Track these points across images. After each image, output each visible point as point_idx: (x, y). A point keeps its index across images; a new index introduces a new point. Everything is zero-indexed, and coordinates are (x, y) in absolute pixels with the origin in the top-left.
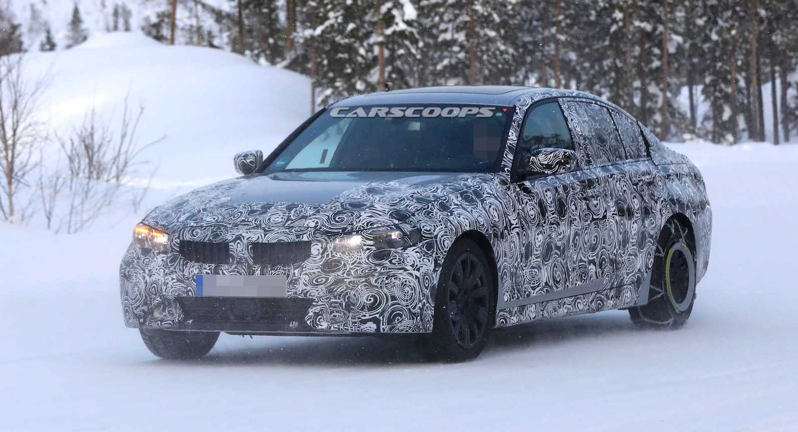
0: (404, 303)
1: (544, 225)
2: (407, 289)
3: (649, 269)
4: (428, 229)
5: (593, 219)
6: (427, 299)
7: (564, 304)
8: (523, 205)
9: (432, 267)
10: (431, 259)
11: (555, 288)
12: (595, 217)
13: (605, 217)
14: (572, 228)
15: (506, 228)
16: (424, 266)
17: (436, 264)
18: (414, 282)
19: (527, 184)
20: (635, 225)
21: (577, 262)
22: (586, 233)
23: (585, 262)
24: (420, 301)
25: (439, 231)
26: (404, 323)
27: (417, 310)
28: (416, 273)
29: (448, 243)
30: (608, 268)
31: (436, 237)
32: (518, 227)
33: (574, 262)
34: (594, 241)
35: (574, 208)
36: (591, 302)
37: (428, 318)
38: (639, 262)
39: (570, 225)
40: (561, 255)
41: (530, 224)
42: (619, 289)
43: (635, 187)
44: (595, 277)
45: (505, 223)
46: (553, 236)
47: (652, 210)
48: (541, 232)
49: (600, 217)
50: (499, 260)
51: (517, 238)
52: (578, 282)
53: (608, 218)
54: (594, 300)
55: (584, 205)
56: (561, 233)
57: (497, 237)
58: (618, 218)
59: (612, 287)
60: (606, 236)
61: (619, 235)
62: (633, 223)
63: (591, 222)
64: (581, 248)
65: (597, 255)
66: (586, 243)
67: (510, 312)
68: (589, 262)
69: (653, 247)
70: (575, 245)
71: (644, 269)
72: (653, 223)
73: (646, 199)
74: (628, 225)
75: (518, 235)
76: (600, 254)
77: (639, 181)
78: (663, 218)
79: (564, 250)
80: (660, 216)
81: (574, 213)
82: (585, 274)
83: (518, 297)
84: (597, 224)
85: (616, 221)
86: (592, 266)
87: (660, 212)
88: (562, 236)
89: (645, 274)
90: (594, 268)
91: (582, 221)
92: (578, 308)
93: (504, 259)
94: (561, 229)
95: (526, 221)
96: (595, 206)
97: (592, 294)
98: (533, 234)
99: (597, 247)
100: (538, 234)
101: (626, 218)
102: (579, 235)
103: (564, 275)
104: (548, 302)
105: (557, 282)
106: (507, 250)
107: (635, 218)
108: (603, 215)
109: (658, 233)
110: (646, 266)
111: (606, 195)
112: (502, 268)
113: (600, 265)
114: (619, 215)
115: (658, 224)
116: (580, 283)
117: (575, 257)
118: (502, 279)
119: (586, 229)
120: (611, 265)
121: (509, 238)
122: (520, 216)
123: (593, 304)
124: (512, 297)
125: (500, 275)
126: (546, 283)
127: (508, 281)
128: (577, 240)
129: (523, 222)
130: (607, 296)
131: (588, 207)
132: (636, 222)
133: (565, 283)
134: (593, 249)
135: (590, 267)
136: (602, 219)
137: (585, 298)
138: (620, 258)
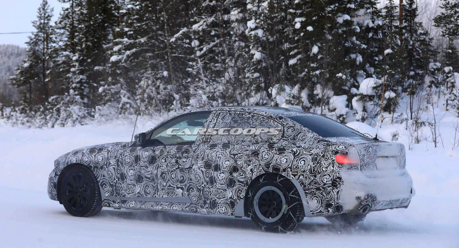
1: (135, 166)
3: (241, 198)
5: (179, 168)
7: (162, 204)
8: (123, 157)
9: (54, 175)
10: (54, 172)
11: (145, 196)
13: (190, 168)
14: (159, 170)
15: (106, 165)
17: (56, 174)
20: (222, 175)
21: (167, 187)
22: (172, 174)
23: (174, 187)
29: (62, 167)
30: (195, 193)
32: (115, 165)
33: (164, 186)
34: (181, 178)
35: (163, 161)
36: (186, 207)
38: (229, 194)
39: (157, 169)
40: (151, 182)
41: (124, 165)
42: (214, 205)
43: (233, 156)
44: (181, 195)
45: (105, 163)
46: (143, 172)
47: (242, 169)
48: (132, 169)
49: (186, 167)
50: (98, 178)
51: (113, 170)
52: (165, 196)
53: (193, 168)
54: (189, 207)
55: (174, 161)
56: (149, 171)
57: (97, 168)
58: (203, 169)
59: (205, 203)
60: (192, 177)
61: (206, 178)
62: (220, 173)
63: (176, 169)
64: (169, 180)
65: (185, 185)
66: (173, 178)
67: (114, 202)
68: (178, 188)
69: (244, 188)
70: (163, 178)
71: (235, 198)
72: (243, 175)
73: (239, 163)
74: (215, 174)
75: (114, 168)
76: (188, 185)
77: (240, 153)
78: (254, 174)
79: (153, 179)
80: (251, 172)
81: (163, 163)
82: (172, 193)
83: (116, 196)
84: (182, 170)
85: (202, 171)
86: (180, 190)
87: (251, 170)
88: (150, 173)
89: (238, 201)
90: (182, 191)
91: (168, 168)
92: (173, 208)
93: (102, 178)
94: (149, 169)
95: (122, 164)
96: (184, 162)
97: (186, 204)
98: (125, 169)
99: (185, 181)
100: (130, 170)
101: (213, 170)
102: (166, 174)
103: (154, 191)
104: (146, 202)
105: (147, 193)
106: (106, 174)
107: (221, 171)
108: (188, 166)
109: (249, 181)
110: (238, 197)
111: (197, 158)
112: (101, 181)
113: (188, 190)
114: (205, 168)
115: (248, 176)
116: (166, 196)
117: (165, 184)
118: (102, 186)
119: (172, 171)
120: (198, 192)
121: (107, 169)
122: (118, 161)
123: (187, 209)
124: (112, 195)
125: (100, 184)
126: (139, 193)
127: (108, 188)
128: (164, 176)
129: (120, 164)
130: (201, 207)
131: (177, 162)
132: (223, 173)
133: (154, 195)
134: (181, 182)
135: (177, 190)
136: (188, 168)
137: (180, 205)
138: (208, 189)
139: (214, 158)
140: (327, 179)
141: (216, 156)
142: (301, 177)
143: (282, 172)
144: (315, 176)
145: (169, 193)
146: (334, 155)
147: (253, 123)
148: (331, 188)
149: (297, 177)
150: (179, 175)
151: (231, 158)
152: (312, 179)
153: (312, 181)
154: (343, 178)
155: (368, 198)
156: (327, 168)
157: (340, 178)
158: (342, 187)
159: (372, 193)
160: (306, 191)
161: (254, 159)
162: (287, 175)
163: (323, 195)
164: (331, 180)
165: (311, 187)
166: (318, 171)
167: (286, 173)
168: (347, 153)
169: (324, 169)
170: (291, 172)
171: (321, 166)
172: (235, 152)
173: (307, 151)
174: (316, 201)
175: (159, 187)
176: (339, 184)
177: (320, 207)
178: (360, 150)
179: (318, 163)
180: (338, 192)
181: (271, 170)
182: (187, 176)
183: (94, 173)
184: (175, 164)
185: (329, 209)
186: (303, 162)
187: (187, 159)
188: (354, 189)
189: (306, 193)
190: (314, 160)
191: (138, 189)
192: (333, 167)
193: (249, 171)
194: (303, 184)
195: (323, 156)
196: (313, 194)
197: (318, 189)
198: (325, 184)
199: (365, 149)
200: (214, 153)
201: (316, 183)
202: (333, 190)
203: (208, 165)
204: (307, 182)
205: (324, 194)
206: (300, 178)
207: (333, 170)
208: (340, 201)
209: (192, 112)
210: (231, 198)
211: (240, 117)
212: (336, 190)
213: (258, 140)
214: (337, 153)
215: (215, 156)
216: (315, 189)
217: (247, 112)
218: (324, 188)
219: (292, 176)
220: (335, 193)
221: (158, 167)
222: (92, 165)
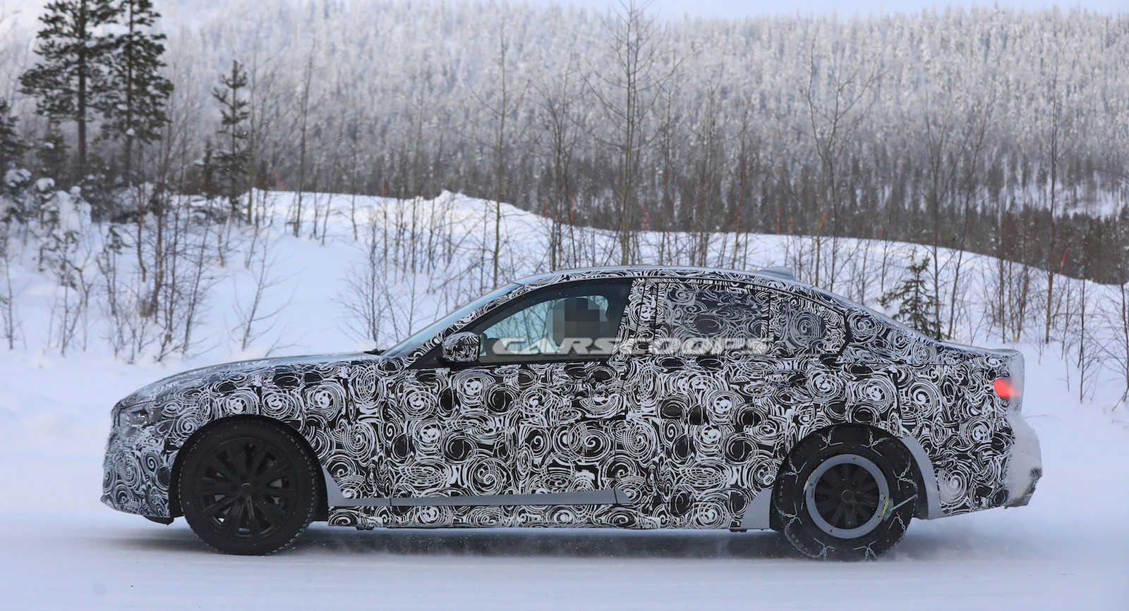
0: (127, 483)
1: (445, 419)
2: (129, 468)
3: (763, 486)
4: (174, 408)
5: (584, 419)
6: (154, 482)
7: (524, 511)
8: (400, 394)
9: (162, 448)
10: (160, 440)
11: (475, 492)
12: (588, 416)
13: (620, 417)
14: (522, 426)
15: (346, 416)
16: (148, 447)
17: (168, 446)
18: (135, 463)
19: (441, 372)
20: (713, 432)
21: (545, 466)
22: (565, 434)
23: (569, 467)
24: (143, 483)
25: (185, 413)
26: (129, 503)
27: (140, 492)
28: (137, 453)
29: (191, 425)
30: (633, 477)
31: (178, 418)
32: (377, 418)
33: (535, 466)
34: (591, 443)
35: (536, 402)
36: (600, 515)
37: (157, 502)
38: (731, 476)
39: (518, 422)
40: (495, 456)
41: (407, 415)
42: (682, 505)
43: (737, 387)
44: (589, 486)
45: (344, 412)
46: (470, 432)
47: (770, 416)
48: (434, 426)
49: (605, 416)
50: (320, 451)
51: (372, 429)
52: (541, 489)
53: (628, 418)
54: (607, 513)
55: (566, 401)
56: (491, 430)
57: (318, 425)
58: (658, 421)
59: (657, 501)
60: (626, 440)
61: (665, 441)
62: (708, 429)
63: (577, 421)
64: (552, 450)
65: (603, 462)
66: (565, 445)
67: (367, 511)
68: (579, 468)
69: (775, 461)
70: (534, 446)
71: (747, 485)
72: (771, 431)
73: (759, 402)
74: (693, 431)
75: (375, 425)
76: (611, 460)
77: (755, 380)
78: (802, 427)
79: (503, 450)
80: (794, 424)
81: (534, 409)
82: (564, 482)
83: (379, 496)
84: (593, 424)
85: (654, 424)
86: (585, 472)
87: (795, 419)
88: (494, 433)
89: (754, 492)
90: (592, 476)
91: (551, 420)
92: (558, 519)
93: (334, 450)
94: (491, 425)
95: (399, 411)
96: (598, 404)
97: (599, 506)
98: (411, 428)
99: (601, 452)
100: (427, 428)
101: (686, 422)
102: (543, 435)
103: (505, 479)
104: (472, 507)
105: (484, 485)
106: (345, 440)
107: (711, 423)
108: (613, 415)
109: (787, 444)
110: (755, 482)
111: (636, 392)
112: (330, 460)
113: (611, 474)
114: (663, 417)
115: (787, 433)
116: (545, 491)
117: (538, 460)
118: (332, 473)
119: (564, 428)
120: (643, 475)
121: (349, 427)
122: (386, 406)
123: (603, 518)
124: (365, 494)
125: (324, 467)
126: (455, 485)
127: (353, 477)
128: (538, 440)
129: (391, 412)
130: (645, 511)
131: (576, 404)
132: (715, 427)
133: (505, 488)
134: (590, 453)
135: (578, 474)
136: (611, 420)
137: (580, 510)
138: (670, 469)
139: (685, 393)
140: (982, 435)
141: (691, 386)
142: (925, 431)
143: (878, 421)
144: (957, 428)
145: (552, 483)
147: (760, 307)
148: (991, 452)
149: (916, 431)
150: (585, 436)
151: (732, 391)
152: (950, 434)
153: (951, 438)
154: (1014, 430)
156: (979, 408)
157: (1009, 431)
158: (1013, 449)
160: (937, 463)
161: (795, 393)
163: (973, 470)
164: (991, 435)
165: (948, 452)
166: (962, 415)
167: (889, 422)
169: (975, 412)
170: (900, 421)
171: (966, 405)
172: (741, 377)
173: (924, 372)
174: (956, 483)
175: (519, 468)
176: (1007, 443)
177: (964, 496)
179: (957, 398)
180: (1005, 459)
181: (848, 417)
182: (607, 437)
183: (307, 437)
184: (571, 409)
185: (983, 499)
186: (921, 397)
187: (606, 396)
189: (935, 466)
190: (947, 390)
191: (451, 476)
193: (790, 420)
194: (929, 445)
195: (965, 382)
196: (951, 469)
197: (962, 456)
198: (977, 445)
200: (681, 383)
201: (957, 444)
202: (995, 457)
203: (671, 410)
204: (939, 441)
205: (975, 467)
206: (923, 432)
207: (993, 413)
208: (1006, 481)
209: (572, 279)
210: (735, 486)
211: (719, 295)
212: (1000, 457)
213: (785, 347)
215: (687, 387)
216: (955, 456)
217: (735, 283)
218: (975, 454)
219: (902, 429)
220: (999, 464)
221: (520, 418)
222: (300, 419)
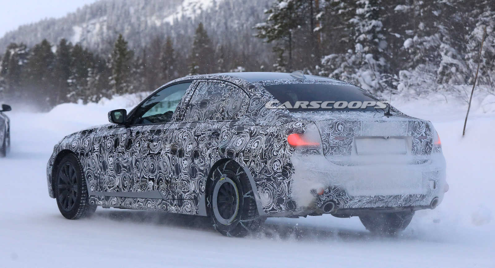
1: (114, 152)
3: (203, 192)
5: (150, 154)
7: (138, 202)
8: (105, 140)
11: (123, 190)
12: (151, 152)
13: (159, 153)
14: (133, 157)
15: (91, 151)
17: (50, 164)
20: (185, 162)
21: (141, 178)
22: (145, 161)
23: (147, 179)
30: (163, 185)
32: (98, 152)
33: (138, 177)
34: (152, 167)
35: (138, 145)
38: (193, 186)
39: (132, 155)
40: (128, 172)
41: (105, 151)
42: (181, 201)
43: (196, 138)
44: (152, 189)
45: (90, 149)
46: (120, 160)
47: (202, 154)
49: (155, 152)
50: (84, 168)
51: (96, 157)
53: (161, 154)
54: (161, 203)
55: (146, 144)
57: (83, 155)
58: (170, 155)
59: (174, 198)
60: (161, 165)
61: (172, 166)
62: (184, 160)
63: (148, 155)
64: (142, 170)
65: (156, 176)
66: (145, 167)
67: (99, 198)
68: (150, 179)
69: (205, 179)
70: (137, 168)
71: (198, 191)
72: (202, 162)
73: (200, 146)
74: (179, 160)
75: (97, 155)
76: (158, 176)
77: (203, 134)
78: (212, 160)
79: (129, 169)
80: (209, 158)
81: (137, 148)
82: (145, 186)
83: (100, 191)
84: (152, 156)
85: (168, 157)
86: (151, 182)
87: (210, 155)
88: (126, 160)
89: (200, 195)
90: (153, 183)
91: (141, 154)
92: (147, 206)
93: (88, 167)
94: (125, 156)
95: (104, 149)
96: (154, 146)
97: (159, 200)
98: (106, 157)
99: (155, 171)
100: (110, 157)
101: (177, 156)
102: (139, 162)
103: (130, 184)
105: (125, 187)
106: (90, 163)
107: (185, 157)
108: (157, 152)
109: (208, 169)
110: (200, 190)
111: (166, 140)
112: (87, 172)
113: (158, 183)
114: (171, 153)
115: (207, 163)
116: (140, 190)
117: (139, 175)
118: (88, 178)
119: (144, 158)
120: (166, 184)
121: (91, 156)
122: (101, 146)
123: (159, 206)
124: (96, 190)
125: (85, 175)
126: (118, 187)
127: (93, 181)
128: (138, 164)
129: (102, 149)
130: (171, 203)
131: (148, 146)
132: (186, 159)
133: (130, 188)
134: (153, 172)
135: (149, 182)
136: (157, 154)
137: (153, 202)
138: (174, 181)
139: (180, 141)
140: (277, 167)
142: (252, 164)
143: (235, 158)
144: (266, 163)
145: (142, 187)
146: (287, 134)
147: (225, 94)
148: (281, 178)
149: (248, 163)
150: (150, 162)
151: (194, 140)
152: (263, 166)
153: (263, 168)
154: (294, 165)
155: (330, 191)
156: (278, 151)
157: (290, 165)
158: (293, 177)
159: (336, 185)
160: (258, 182)
161: (214, 142)
162: (240, 161)
163: (274, 188)
164: (281, 167)
165: (262, 176)
166: (269, 155)
167: (239, 158)
168: (303, 132)
169: (275, 154)
170: (243, 158)
171: (273, 149)
172: (199, 132)
173: (263, 130)
174: (267, 195)
175: (134, 179)
176: (290, 172)
177: (272, 203)
178: (322, 128)
179: (270, 146)
180: (289, 182)
181: (226, 155)
182: (156, 164)
183: (81, 161)
184: (146, 149)
185: (281, 206)
186: (256, 145)
187: (157, 142)
188: (310, 180)
189: (257, 185)
190: (268, 141)
191: (117, 181)
192: (284, 150)
193: (208, 156)
194: (254, 172)
195: (277, 136)
196: (264, 186)
197: (269, 179)
198: (275, 173)
199: (331, 126)
200: (181, 134)
201: (266, 172)
202: (284, 181)
203: (174, 150)
204: (258, 170)
205: (275, 186)
207: (284, 154)
208: (292, 195)
210: (194, 192)
211: (215, 88)
212: (286, 181)
214: (291, 131)
215: (181, 138)
216: (265, 179)
218: (274, 178)
219: (243, 162)
220: (286, 185)
221: (133, 153)
222: (79, 152)
